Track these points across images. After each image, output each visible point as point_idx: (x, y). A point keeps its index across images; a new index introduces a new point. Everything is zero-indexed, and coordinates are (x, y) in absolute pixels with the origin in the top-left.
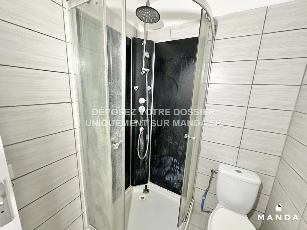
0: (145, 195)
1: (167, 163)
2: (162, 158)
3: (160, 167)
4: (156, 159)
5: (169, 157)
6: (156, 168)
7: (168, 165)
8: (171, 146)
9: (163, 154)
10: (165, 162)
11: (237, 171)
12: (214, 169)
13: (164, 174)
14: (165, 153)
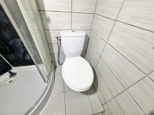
0: (13, 79)
1: (18, 46)
2: (9, 43)
3: (14, 52)
4: (2, 46)
5: (15, 39)
6: (10, 55)
7: (20, 47)
8: (9, 26)
9: (7, 38)
10: (14, 46)
11: (73, 31)
12: (58, 36)
13: (21, 56)
14: (8, 37)
